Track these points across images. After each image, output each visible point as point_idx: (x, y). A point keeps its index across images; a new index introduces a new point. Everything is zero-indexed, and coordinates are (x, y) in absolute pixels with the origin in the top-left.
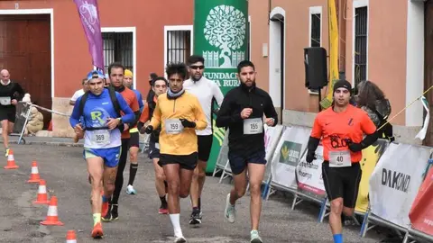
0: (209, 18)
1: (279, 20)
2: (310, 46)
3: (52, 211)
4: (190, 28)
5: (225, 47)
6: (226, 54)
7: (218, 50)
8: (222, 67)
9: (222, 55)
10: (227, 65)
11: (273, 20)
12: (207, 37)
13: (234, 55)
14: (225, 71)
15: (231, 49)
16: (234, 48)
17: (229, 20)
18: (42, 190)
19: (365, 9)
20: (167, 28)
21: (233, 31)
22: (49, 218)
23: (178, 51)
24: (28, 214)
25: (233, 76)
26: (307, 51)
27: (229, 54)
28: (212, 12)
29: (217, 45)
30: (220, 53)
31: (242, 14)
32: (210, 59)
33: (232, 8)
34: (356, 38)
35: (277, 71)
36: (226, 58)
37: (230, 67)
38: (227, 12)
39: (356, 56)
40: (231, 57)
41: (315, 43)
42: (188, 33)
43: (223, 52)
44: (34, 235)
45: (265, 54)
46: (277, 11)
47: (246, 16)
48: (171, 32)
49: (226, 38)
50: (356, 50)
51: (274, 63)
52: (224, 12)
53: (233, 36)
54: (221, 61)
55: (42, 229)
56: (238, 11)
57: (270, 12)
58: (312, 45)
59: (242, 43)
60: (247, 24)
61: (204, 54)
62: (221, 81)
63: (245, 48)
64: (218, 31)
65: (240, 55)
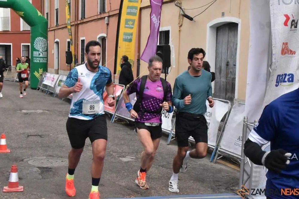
0: (35, 41)
1: (57, 43)
2: (67, 51)
4: (29, 44)
5: (41, 50)
6: (41, 52)
7: (38, 51)
8: (39, 56)
10: (41, 56)
11: (55, 43)
12: (35, 47)
13: (44, 53)
14: (41, 57)
15: (42, 51)
16: (43, 50)
17: (42, 42)
19: (84, 40)
20: (22, 44)
21: (43, 45)
23: (26, 51)
25: (43, 59)
26: (66, 52)
27: (42, 52)
28: (36, 39)
29: (38, 49)
30: (39, 52)
31: (46, 40)
32: (36, 53)
33: (43, 38)
34: (82, 49)
35: (57, 58)
36: (41, 54)
37: (42, 56)
38: (41, 39)
39: (81, 54)
40: (42, 53)
42: (29, 46)
43: (40, 51)
45: (53, 53)
46: (57, 40)
47: (47, 41)
48: (24, 45)
49: (41, 47)
51: (56, 56)
52: (40, 39)
53: (43, 47)
54: (39, 54)
56: (45, 39)
57: (54, 40)
58: (68, 50)
59: (46, 49)
60: (47, 43)
61: (34, 52)
62: (40, 61)
63: (47, 51)
64: (38, 45)
65: (45, 53)
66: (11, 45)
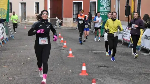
3: (65, 44)
6: (105, 7)
7: (103, 6)
8: (105, 10)
9: (104, 7)
12: (101, 3)
14: (105, 11)
16: (107, 6)
18: (62, 39)
20: (90, 1)
22: (64, 46)
23: (93, 7)
24: (59, 45)
25: (107, 13)
26: (125, 6)
29: (103, 5)
34: (138, 3)
39: (138, 8)
40: (106, 8)
41: (127, 4)
42: (95, 2)
44: (61, 50)
45: (115, 7)
48: (92, 2)
49: (106, 3)
50: (138, 6)
54: (104, 9)
55: (63, 48)
61: (100, 7)
62: (104, 14)
63: (110, 6)
64: (104, 2)
65: (109, 7)
66: (82, 2)
